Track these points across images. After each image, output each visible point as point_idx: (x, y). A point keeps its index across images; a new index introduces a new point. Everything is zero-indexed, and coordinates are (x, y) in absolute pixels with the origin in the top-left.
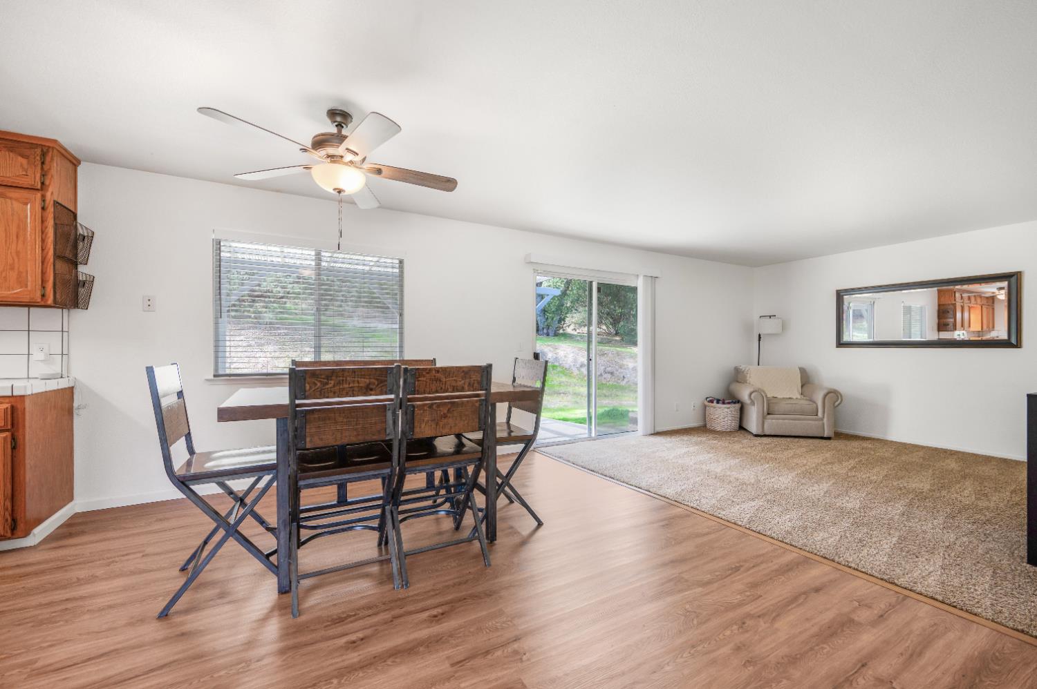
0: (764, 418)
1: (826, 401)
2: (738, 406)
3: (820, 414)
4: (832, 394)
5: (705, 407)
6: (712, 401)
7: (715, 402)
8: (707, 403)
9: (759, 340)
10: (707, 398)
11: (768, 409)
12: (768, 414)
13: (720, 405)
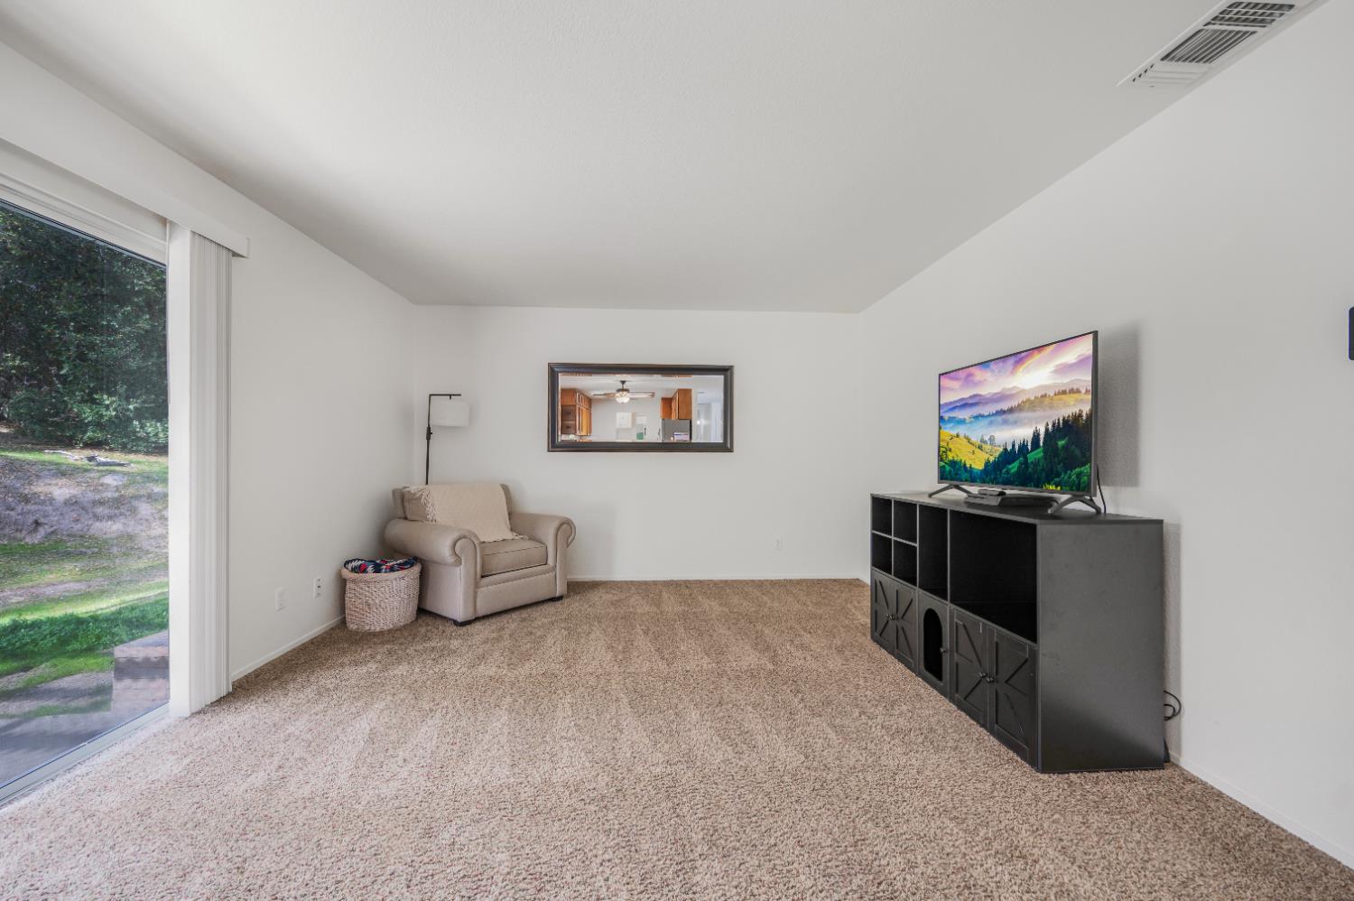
0: (477, 586)
1: (559, 538)
2: (416, 569)
3: (551, 562)
4: (565, 526)
5: (342, 583)
6: (361, 569)
7: (370, 568)
8: (347, 573)
9: (428, 438)
10: (347, 562)
11: (483, 567)
12: (482, 577)
13: (382, 576)
